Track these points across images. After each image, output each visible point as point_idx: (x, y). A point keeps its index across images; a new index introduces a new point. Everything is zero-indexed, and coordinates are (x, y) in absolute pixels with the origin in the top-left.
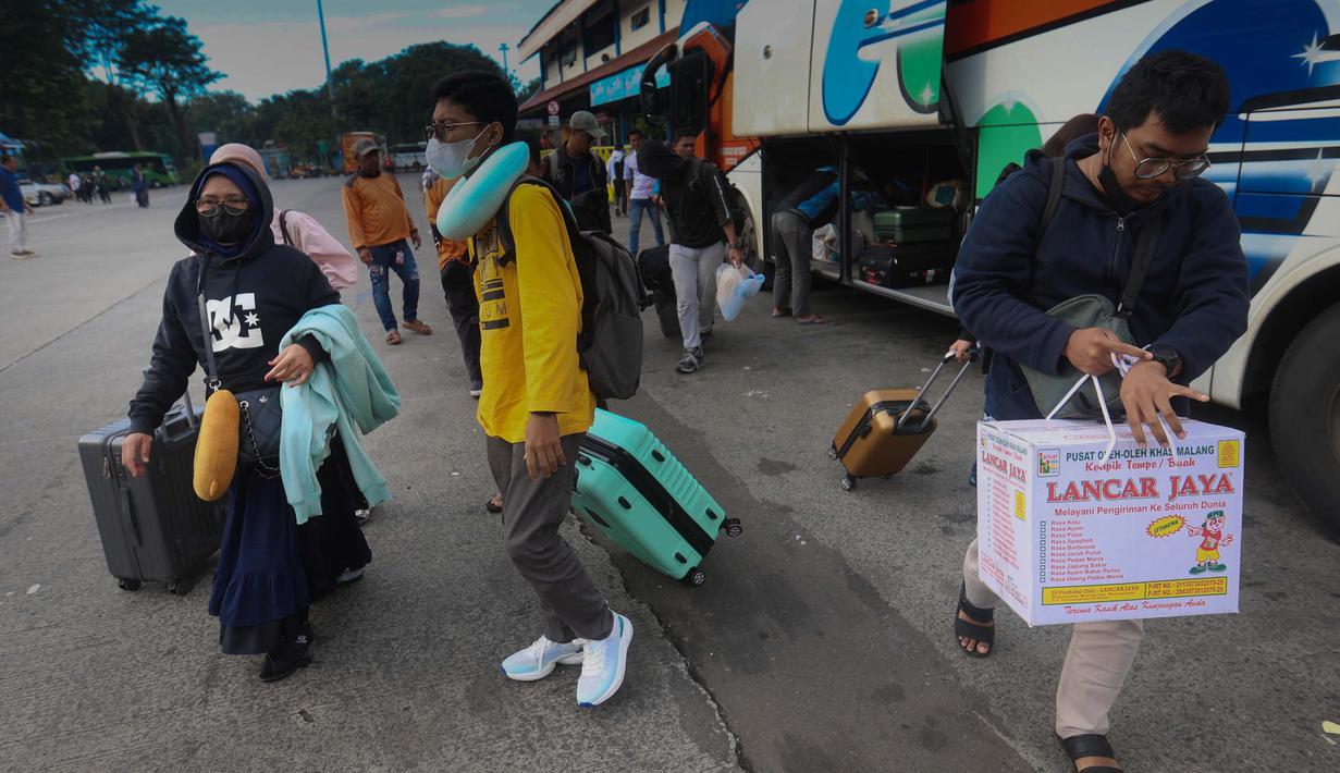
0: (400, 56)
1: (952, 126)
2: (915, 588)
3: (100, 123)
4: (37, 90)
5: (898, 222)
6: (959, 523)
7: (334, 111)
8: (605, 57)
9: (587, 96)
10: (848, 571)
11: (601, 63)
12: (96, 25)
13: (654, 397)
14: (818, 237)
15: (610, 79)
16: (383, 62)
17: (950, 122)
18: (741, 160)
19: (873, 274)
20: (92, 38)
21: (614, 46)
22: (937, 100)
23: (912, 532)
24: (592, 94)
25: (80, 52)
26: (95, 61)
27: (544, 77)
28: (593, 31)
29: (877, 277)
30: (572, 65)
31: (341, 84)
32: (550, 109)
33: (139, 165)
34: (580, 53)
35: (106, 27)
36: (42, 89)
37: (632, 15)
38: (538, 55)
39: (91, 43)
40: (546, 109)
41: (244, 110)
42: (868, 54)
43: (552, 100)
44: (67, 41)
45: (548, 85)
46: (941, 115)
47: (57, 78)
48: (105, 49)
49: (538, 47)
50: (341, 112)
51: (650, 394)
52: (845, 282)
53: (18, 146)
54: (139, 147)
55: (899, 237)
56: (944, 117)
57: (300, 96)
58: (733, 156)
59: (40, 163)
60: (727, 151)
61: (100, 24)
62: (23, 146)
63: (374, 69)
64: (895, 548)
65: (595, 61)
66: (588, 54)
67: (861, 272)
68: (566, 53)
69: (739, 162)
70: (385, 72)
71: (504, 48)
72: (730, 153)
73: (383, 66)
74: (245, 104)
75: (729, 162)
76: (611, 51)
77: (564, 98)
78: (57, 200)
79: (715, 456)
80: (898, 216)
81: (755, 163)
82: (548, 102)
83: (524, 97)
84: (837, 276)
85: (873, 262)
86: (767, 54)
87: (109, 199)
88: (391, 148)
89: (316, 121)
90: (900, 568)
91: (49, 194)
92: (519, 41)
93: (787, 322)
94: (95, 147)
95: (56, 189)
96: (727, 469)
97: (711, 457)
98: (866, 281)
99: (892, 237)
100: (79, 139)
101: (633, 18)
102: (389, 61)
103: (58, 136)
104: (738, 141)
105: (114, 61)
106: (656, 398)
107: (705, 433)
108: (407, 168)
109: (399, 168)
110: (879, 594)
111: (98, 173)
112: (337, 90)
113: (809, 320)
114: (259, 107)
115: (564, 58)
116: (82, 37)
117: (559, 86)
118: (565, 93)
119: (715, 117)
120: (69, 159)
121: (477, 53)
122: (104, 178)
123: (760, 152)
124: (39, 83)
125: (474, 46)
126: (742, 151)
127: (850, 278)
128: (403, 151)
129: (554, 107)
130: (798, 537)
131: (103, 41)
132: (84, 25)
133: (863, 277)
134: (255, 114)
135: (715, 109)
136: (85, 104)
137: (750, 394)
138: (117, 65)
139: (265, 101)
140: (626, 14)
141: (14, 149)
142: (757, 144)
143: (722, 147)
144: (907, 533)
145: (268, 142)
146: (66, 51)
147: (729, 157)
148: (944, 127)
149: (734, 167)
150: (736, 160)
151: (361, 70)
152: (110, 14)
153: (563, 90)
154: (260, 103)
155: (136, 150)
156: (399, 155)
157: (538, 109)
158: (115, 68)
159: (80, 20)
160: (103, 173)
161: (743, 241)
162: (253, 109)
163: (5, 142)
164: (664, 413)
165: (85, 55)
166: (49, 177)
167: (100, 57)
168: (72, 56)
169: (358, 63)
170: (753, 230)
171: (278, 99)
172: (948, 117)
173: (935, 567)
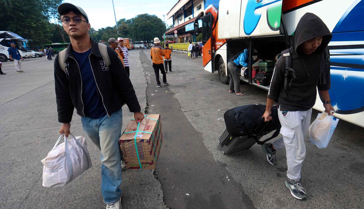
0: (136, 18)
1: (284, 35)
2: (266, 201)
3: (52, 35)
4: (34, 25)
5: (266, 66)
6: (283, 172)
7: (118, 32)
8: (190, 18)
9: (185, 29)
10: (243, 193)
11: (189, 20)
12: (51, 8)
13: (189, 120)
14: (243, 69)
15: (191, 24)
16: (131, 19)
17: (283, 34)
18: (221, 46)
19: (258, 81)
20: (50, 11)
21: (192, 15)
22: (279, 26)
23: (266, 175)
24: (186, 28)
25: (47, 15)
26: (51, 18)
27: (174, 24)
28: (187, 10)
29: (260, 82)
30: (181, 20)
31: (120, 25)
32: (175, 32)
33: (64, 47)
34: (183, 17)
35: (54, 8)
36: (35, 25)
37: (197, 6)
38: (172, 17)
39: (50, 13)
40: (174, 32)
41: (94, 32)
42: (258, 12)
43: (175, 30)
44: (43, 12)
45: (175, 26)
46: (280, 31)
47: (39, 22)
48: (54, 14)
49: (172, 15)
50: (119, 33)
51: (188, 119)
52: (250, 83)
53: (27, 41)
54: (65, 42)
55: (266, 70)
56: (281, 32)
57: (109, 28)
58: (219, 45)
59: (36, 46)
60: (217, 43)
61: (52, 7)
62: (28, 41)
63: (129, 21)
64: (260, 182)
65: (187, 19)
66: (185, 17)
67: (255, 80)
68: (180, 17)
69: (221, 47)
70: (132, 22)
71: (164, 16)
72: (218, 44)
73: (131, 20)
74: (94, 30)
75: (218, 47)
76: (191, 16)
77: (179, 29)
78: (40, 56)
79: (204, 143)
80: (266, 63)
81: (225, 47)
82: (174, 30)
83: (169, 29)
84: (248, 81)
85: (258, 78)
86: (228, 13)
87: (54, 56)
88: (133, 43)
89: (113, 35)
90: (262, 192)
91: (38, 54)
92: (167, 14)
93: (233, 94)
94: (52, 42)
95: (40, 53)
96: (207, 147)
97: (203, 143)
98: (256, 83)
99: (264, 70)
100: (47, 39)
101: (197, 7)
102: (133, 19)
103: (41, 38)
104: (220, 40)
105: (57, 18)
106: (190, 120)
107: (202, 134)
108: (138, 48)
109: (136, 48)
110: (253, 204)
111: (51, 49)
112: (118, 27)
113: (239, 94)
114: (98, 31)
115: (179, 18)
116: (47, 11)
117: (178, 26)
118: (179, 28)
119: (214, 33)
120: (44, 45)
121: (156, 17)
122: (52, 50)
123: (226, 44)
124: (35, 23)
125: (156, 15)
126: (221, 43)
127: (252, 82)
128: (137, 43)
129: (176, 32)
130: (227, 177)
131: (53, 12)
132: (48, 7)
133: (255, 82)
134: (97, 33)
135: (214, 31)
136: (48, 30)
137: (219, 119)
138: (58, 19)
139: (99, 29)
140: (195, 6)
141: (25, 42)
142: (225, 41)
143: (216, 42)
144: (265, 176)
145: (101, 41)
146: (42, 15)
147: (218, 45)
148: (281, 35)
149: (219, 48)
150: (220, 46)
151: (125, 21)
152: (55, 5)
153: (178, 27)
154: (98, 30)
155: (64, 43)
156: (135, 44)
157: (172, 32)
158: (57, 19)
159: (46, 6)
160: (52, 49)
161: (222, 70)
162: (96, 32)
163: (22, 40)
164: (191, 126)
165: (48, 16)
166: (39, 50)
167: (52, 16)
168: (45, 16)
169: (124, 19)
170: (224, 67)
171: (103, 29)
172: (283, 32)
173: (274, 191)
